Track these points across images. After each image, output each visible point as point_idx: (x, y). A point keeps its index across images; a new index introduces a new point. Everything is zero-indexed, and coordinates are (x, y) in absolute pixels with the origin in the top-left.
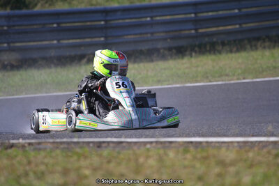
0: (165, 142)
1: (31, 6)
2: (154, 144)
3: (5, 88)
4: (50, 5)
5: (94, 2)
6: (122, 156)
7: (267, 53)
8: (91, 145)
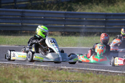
1: (75, 10)
2: (121, 74)
3: (62, 43)
4: (83, 10)
5: (102, 11)
8: (95, 72)
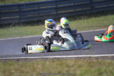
0: (45, 58)
2: (40, 59)
5: (14, 2)
6: (27, 64)
7: (86, 21)
8: (15, 60)
